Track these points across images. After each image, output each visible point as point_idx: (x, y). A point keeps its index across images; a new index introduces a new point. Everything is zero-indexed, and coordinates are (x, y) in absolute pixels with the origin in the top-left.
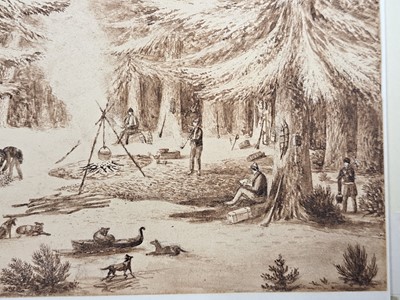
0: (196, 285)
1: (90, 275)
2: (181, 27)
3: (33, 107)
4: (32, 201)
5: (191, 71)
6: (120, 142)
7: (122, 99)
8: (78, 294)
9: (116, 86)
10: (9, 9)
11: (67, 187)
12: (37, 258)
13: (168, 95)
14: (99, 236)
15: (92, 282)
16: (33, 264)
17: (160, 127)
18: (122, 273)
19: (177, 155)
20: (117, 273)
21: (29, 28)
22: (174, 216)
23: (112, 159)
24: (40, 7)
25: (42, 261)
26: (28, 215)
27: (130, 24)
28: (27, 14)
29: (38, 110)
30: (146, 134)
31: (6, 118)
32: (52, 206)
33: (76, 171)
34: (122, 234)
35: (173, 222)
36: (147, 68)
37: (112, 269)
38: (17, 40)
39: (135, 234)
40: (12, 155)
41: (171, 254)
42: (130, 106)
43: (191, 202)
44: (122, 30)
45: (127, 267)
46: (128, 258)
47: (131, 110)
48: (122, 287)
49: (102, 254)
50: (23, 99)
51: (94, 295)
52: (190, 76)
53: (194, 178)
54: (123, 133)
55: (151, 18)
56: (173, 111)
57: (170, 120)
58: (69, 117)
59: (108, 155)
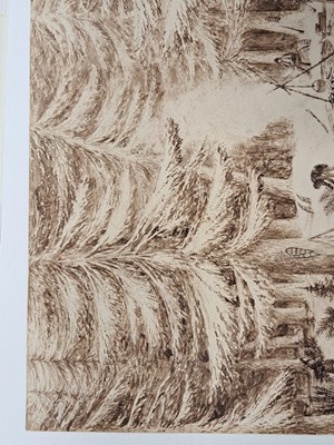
2: (194, 9)
3: (272, 155)
6: (308, 71)
7: (265, 69)
9: (252, 74)
10: (176, 176)
13: (262, 23)
17: (294, 32)
19: (322, 16)
21: (194, 157)
24: (174, 147)
27: (191, 60)
28: (180, 160)
29: (275, 149)
30: (300, 46)
31: (282, 181)
36: (235, 44)
38: (206, 169)
40: (319, 175)
42: (272, 61)
44: (197, 67)
47: (276, 60)
50: (264, 164)
54: (298, 68)
55: (186, 39)
56: (278, 19)
57: (287, 22)
58: (283, 120)
59: (321, 83)
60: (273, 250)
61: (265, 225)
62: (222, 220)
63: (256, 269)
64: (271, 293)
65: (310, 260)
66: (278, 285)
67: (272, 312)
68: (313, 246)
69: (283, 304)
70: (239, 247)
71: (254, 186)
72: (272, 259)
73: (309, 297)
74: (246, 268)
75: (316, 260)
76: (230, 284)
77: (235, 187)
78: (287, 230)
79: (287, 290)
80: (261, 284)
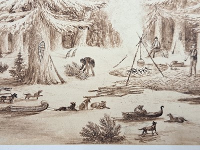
0: (193, 140)
1: (132, 132)
3: (101, 35)
4: (100, 89)
5: (191, 16)
6: (149, 56)
7: (151, 31)
8: (126, 144)
9: (148, 24)
11: (120, 81)
12: (102, 121)
13: (178, 30)
14: (138, 110)
15: (134, 137)
16: (100, 125)
17: (173, 48)
18: (151, 132)
19: (182, 65)
20: (148, 132)
22: (181, 100)
23: (145, 66)
25: (105, 124)
26: (97, 96)
29: (104, 36)
30: (165, 52)
31: (85, 40)
32: (111, 92)
33: (124, 72)
34: (151, 109)
35: (180, 103)
36: (166, 13)
37: (145, 130)
39: (158, 110)
40: (89, 62)
41: (179, 122)
42: (156, 35)
43: (190, 93)
45: (153, 128)
46: (154, 124)
47: (156, 38)
48: (151, 140)
49: (140, 121)
50: (95, 30)
51: (135, 144)
52: (191, 19)
53: (192, 79)
54: (152, 51)
56: (181, 39)
57: (178, 44)
58: (121, 41)
59: (143, 63)
60: (43, 34)
61: (59, 29)
62: (62, 4)
63: (32, 24)
64: (17, 32)
65: (37, 56)
66: (22, 36)
67: (6, 32)
68: (46, 57)
69: (10, 39)
70: (45, 14)
71: (82, 24)
72: (38, 33)
73: (15, 55)
74: (32, 18)
75: (37, 59)
76: (23, 8)
77: (82, 13)
78: (55, 43)
79: (19, 42)
80: (23, 26)
